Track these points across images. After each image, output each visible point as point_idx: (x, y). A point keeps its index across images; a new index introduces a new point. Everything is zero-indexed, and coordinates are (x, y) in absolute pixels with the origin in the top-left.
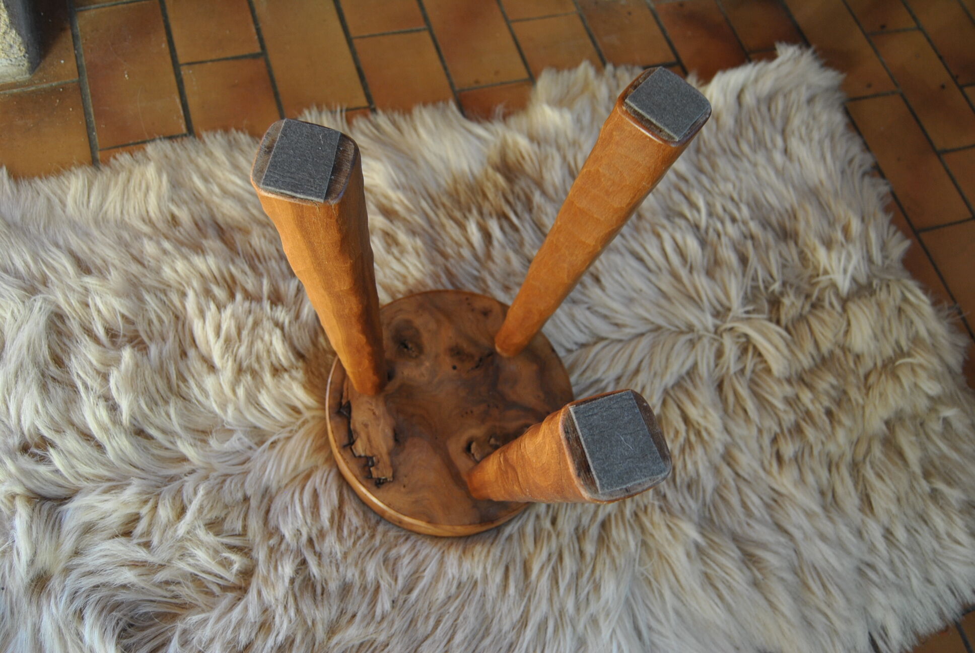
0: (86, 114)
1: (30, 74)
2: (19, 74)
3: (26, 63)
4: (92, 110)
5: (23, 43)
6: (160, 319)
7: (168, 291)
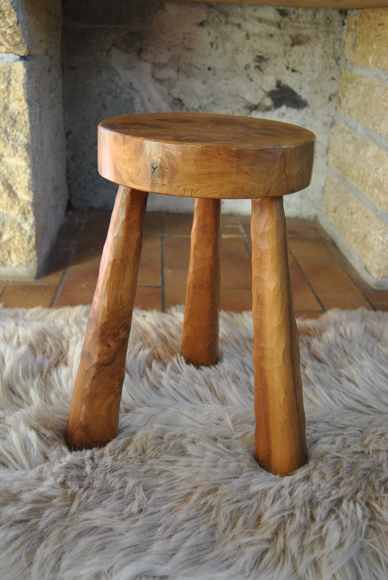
0: (56, 294)
1: (35, 280)
2: (29, 278)
3: (35, 273)
4: (59, 294)
5: (38, 262)
6: (51, 350)
7: (62, 341)
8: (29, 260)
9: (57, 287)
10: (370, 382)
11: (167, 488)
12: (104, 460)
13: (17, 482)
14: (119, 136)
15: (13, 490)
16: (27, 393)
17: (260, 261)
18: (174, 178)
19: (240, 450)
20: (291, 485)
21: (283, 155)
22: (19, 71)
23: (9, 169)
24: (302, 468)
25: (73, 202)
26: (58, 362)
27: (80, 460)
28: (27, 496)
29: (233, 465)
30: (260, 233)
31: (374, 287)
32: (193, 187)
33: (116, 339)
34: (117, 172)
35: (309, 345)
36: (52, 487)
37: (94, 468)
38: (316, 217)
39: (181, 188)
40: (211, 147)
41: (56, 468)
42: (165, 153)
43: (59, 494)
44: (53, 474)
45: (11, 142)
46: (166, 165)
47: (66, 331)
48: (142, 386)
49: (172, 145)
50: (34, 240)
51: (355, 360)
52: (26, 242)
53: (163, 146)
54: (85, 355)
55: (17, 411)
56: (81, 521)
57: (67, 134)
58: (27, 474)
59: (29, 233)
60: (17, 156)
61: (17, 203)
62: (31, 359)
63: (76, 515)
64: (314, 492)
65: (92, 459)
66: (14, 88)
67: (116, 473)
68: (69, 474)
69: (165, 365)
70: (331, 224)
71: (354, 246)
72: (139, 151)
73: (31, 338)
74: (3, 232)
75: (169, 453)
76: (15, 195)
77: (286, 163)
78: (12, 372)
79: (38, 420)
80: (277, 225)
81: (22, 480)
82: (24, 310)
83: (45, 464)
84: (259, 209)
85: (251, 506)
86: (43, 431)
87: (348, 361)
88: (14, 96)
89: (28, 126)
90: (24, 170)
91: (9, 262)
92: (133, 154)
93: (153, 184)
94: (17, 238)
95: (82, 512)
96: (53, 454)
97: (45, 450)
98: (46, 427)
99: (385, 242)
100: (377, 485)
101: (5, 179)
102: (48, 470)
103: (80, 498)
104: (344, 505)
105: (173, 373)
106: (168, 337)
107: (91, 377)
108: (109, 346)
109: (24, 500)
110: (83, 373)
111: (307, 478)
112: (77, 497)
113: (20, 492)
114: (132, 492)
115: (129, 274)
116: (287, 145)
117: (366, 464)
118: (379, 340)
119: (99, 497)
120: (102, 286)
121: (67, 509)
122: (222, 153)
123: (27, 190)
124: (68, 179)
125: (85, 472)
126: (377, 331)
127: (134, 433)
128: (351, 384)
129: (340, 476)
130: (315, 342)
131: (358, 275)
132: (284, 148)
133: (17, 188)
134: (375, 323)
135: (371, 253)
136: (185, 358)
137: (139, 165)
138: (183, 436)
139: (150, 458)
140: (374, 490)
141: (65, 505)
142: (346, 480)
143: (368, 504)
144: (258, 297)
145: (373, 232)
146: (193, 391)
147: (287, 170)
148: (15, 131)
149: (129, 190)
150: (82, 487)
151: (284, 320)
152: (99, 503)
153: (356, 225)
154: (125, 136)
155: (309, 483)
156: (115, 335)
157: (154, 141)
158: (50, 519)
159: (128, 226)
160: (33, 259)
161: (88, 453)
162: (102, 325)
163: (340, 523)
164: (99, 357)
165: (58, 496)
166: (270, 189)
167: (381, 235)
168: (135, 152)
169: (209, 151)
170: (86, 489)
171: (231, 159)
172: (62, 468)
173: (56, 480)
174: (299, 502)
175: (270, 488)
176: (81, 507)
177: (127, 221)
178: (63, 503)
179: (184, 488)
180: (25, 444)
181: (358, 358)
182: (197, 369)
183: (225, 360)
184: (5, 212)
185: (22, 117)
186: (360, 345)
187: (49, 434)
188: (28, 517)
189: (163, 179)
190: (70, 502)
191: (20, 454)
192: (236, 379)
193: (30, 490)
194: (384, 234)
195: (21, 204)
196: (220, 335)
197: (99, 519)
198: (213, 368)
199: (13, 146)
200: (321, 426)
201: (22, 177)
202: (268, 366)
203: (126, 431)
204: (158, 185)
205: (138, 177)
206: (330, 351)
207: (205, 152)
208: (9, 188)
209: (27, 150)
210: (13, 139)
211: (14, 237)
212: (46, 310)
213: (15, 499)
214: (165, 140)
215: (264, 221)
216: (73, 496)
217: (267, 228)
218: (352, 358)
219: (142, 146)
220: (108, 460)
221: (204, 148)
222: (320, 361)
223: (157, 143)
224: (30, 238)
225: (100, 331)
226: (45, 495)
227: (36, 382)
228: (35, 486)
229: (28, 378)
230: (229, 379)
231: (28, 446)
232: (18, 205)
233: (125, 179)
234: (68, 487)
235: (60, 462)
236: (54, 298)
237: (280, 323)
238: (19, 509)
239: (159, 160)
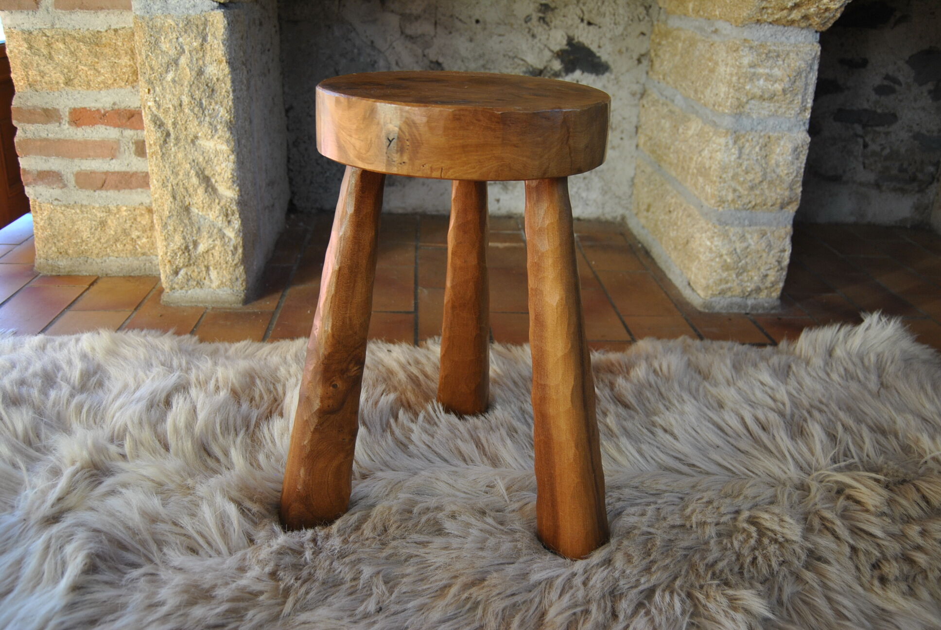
0: (270, 323)
1: (243, 305)
2: (235, 303)
3: (243, 296)
4: (275, 323)
5: (247, 281)
6: (261, 397)
7: (276, 383)
8: (234, 277)
9: (273, 314)
10: (694, 433)
11: (417, 578)
12: (330, 542)
13: (210, 574)
14: (342, 97)
15: (204, 583)
16: (226, 454)
17: (538, 267)
18: (418, 153)
19: (517, 526)
20: (585, 572)
21: (565, 121)
22: (217, 23)
23: (205, 154)
24: (601, 548)
25: (295, 202)
26: (271, 412)
27: (298, 542)
28: (223, 592)
29: (506, 547)
30: (537, 229)
31: (701, 309)
32: (443, 165)
33: (345, 376)
34: (341, 148)
35: (612, 386)
36: (258, 579)
37: (316, 553)
38: (623, 218)
39: (427, 167)
40: (466, 110)
41: (264, 553)
42: (404, 119)
43: (268, 588)
44: (259, 562)
45: (207, 119)
46: (405, 136)
47: (282, 371)
48: (384, 443)
49: (413, 108)
50: (240, 250)
51: (674, 405)
52: (230, 253)
53: (401, 110)
54: (305, 400)
55: (212, 477)
56: (298, 625)
57: (287, 111)
58: (223, 563)
59: (233, 242)
60: (216, 137)
61: (217, 201)
62: (233, 409)
63: (291, 617)
64: (617, 580)
65: (314, 540)
66: (211, 45)
67: (347, 560)
68: (282, 562)
69: (416, 415)
70: (643, 227)
71: (673, 255)
72: (370, 117)
73: (234, 381)
74: (198, 241)
75: (420, 532)
76: (215, 190)
77: (569, 133)
78: (206, 426)
79: (241, 490)
80: (560, 218)
81: (216, 571)
82: (227, 344)
83: (249, 549)
84: (535, 196)
85: (531, 601)
86: (248, 504)
87: (665, 405)
88: (211, 56)
89: (231, 96)
90: (226, 156)
91: (207, 282)
92: (361, 122)
93: (389, 162)
94: (217, 248)
95: (299, 613)
96: (261, 535)
97: (249, 531)
98: (251, 499)
99: (714, 248)
100: (702, 569)
101: (200, 168)
102: (253, 557)
103: (297, 593)
104: (657, 597)
105: (427, 426)
106: (421, 378)
107: (312, 429)
108: (335, 386)
109: (219, 597)
110: (302, 425)
111: (608, 562)
112: (292, 592)
113: (214, 587)
114: (369, 586)
115: (360, 287)
116: (569, 108)
117: (687, 541)
118: (706, 377)
119: (322, 593)
120: (324, 305)
121: (278, 609)
122: (481, 118)
123: (230, 183)
124: (289, 170)
125: (303, 559)
126: (703, 365)
127: (373, 506)
128: (668, 436)
129: (652, 558)
130: (620, 381)
131: (679, 294)
132: (566, 112)
133: (216, 182)
134: (701, 356)
135: (696, 263)
136: (443, 405)
137: (369, 137)
138: (439, 508)
139: (394, 539)
140: (698, 575)
141: (276, 604)
142: (661, 564)
143: (689, 595)
144: (536, 316)
145: (698, 235)
146: (453, 449)
147: (571, 142)
148: (213, 103)
149: (359, 172)
150: (300, 579)
151: (572, 346)
152: (322, 600)
153: (675, 227)
154: (351, 97)
155: (610, 569)
156: (343, 372)
157: (389, 103)
158: (254, 622)
159: (359, 221)
160: (240, 277)
161: (309, 533)
162: (325, 358)
163: (652, 620)
164: (322, 401)
165: (266, 592)
166: (548, 167)
167: (709, 239)
168: (364, 119)
169: (463, 115)
170: (305, 582)
171: (493, 127)
172: (271, 553)
173: (263, 570)
174: (596, 593)
175: (558, 576)
176: (298, 606)
177: (356, 216)
178: (273, 601)
179: (440, 578)
180: (223, 522)
181: (678, 401)
182: (459, 419)
183: (498, 407)
184: (200, 213)
185: (223, 85)
186: (681, 384)
187: (255, 508)
188: (225, 621)
189: (401, 155)
190: (283, 600)
191: (215, 536)
192: (512, 431)
193: (227, 584)
194: (713, 237)
195: (222, 204)
196: (491, 373)
197: (322, 621)
198: (482, 418)
199: (210, 124)
200: (627, 491)
201: (223, 165)
202: (551, 411)
203: (362, 503)
204: (395, 163)
205: (369, 154)
206: (640, 393)
207: (457, 117)
208: (206, 181)
209: (230, 129)
210: (209, 115)
211: (214, 248)
212: (257, 345)
213: (207, 596)
214: (404, 102)
215: (542, 212)
216: (287, 592)
217: (547, 222)
218: (670, 402)
219: (373, 111)
220: (336, 542)
221: (457, 112)
222: (626, 406)
223: (393, 105)
224: (236, 248)
225: (322, 366)
226: (248, 590)
227: (239, 440)
228: (234, 578)
229: (229, 434)
230: (503, 432)
231: (227, 525)
232: (219, 204)
233: (351, 156)
234: (280, 580)
235: (270, 546)
236: (268, 329)
237: (567, 350)
238: (212, 609)
239: (397, 129)
